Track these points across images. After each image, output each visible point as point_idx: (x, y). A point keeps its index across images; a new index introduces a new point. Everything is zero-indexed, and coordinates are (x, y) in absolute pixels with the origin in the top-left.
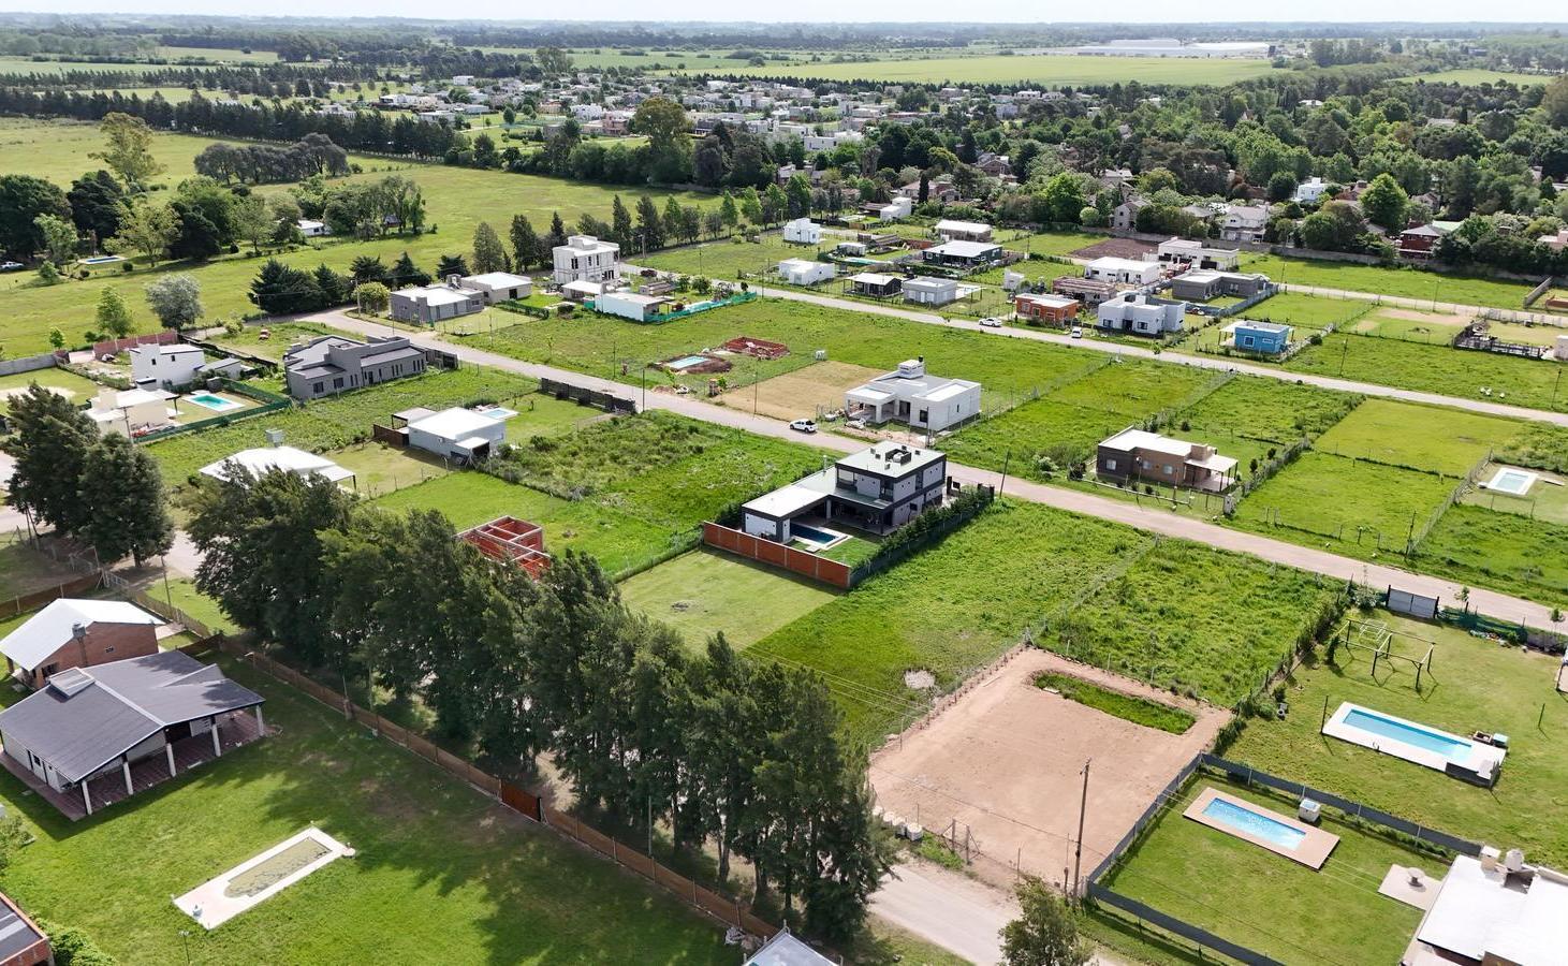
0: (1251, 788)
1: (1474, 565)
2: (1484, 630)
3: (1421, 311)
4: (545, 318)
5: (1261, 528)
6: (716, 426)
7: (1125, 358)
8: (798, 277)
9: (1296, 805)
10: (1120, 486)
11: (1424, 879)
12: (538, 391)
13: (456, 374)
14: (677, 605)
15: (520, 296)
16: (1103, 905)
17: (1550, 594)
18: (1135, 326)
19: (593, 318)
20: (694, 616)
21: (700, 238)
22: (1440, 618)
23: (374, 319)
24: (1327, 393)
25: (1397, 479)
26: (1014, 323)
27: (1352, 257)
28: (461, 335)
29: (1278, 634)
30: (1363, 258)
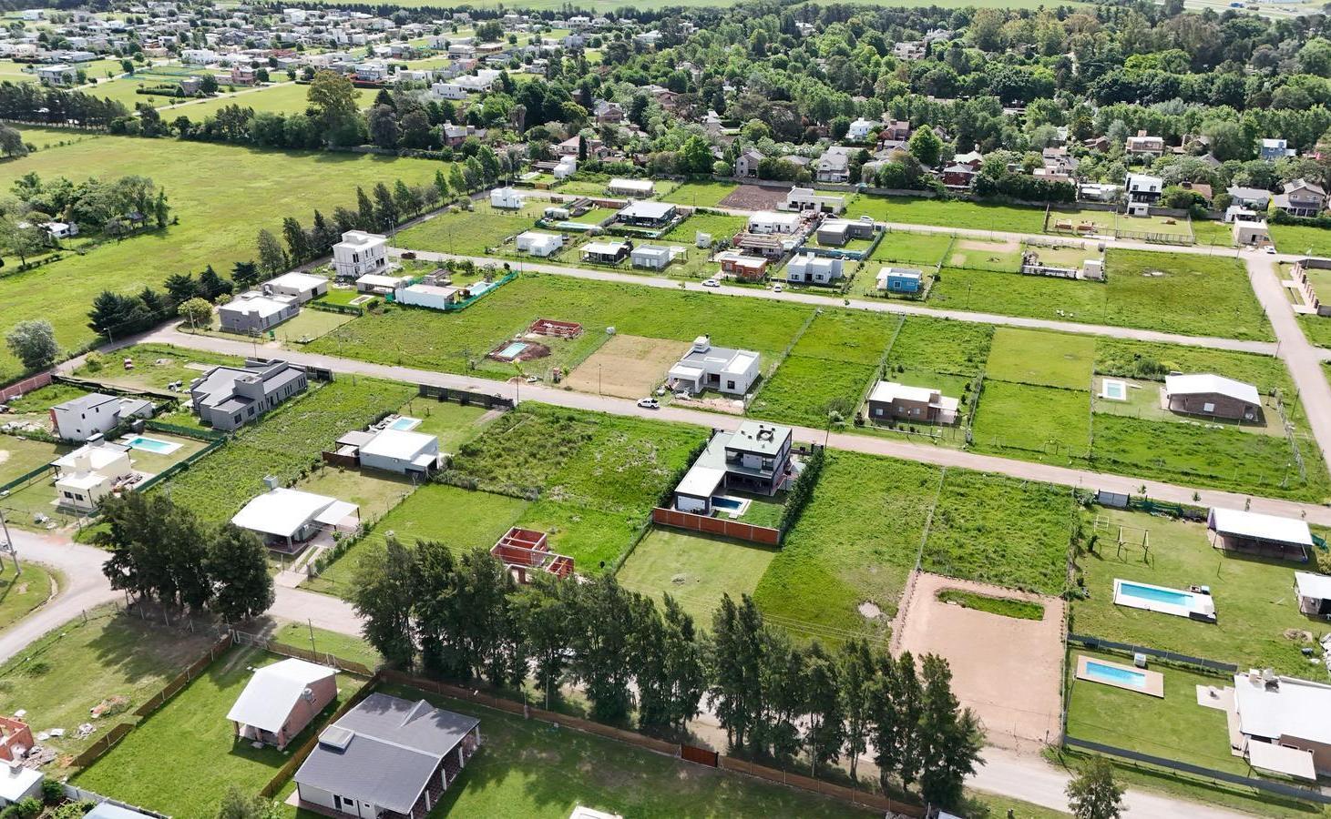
0: (1100, 651)
1: (1127, 462)
2: (1157, 511)
3: (984, 240)
4: (361, 315)
5: (995, 450)
6: (584, 412)
7: (825, 308)
8: (538, 250)
9: (1132, 657)
10: (891, 428)
11: (1217, 692)
12: (419, 395)
13: (333, 385)
14: (677, 580)
15: (319, 293)
16: (1071, 747)
17: (1176, 476)
18: (814, 277)
19: (399, 310)
20: (693, 587)
21: (423, 211)
22: (1130, 505)
23: (209, 333)
24: (970, 326)
25: (1049, 396)
26: (726, 281)
27: (916, 193)
28: (303, 343)
29: (1052, 534)
30: (924, 193)
